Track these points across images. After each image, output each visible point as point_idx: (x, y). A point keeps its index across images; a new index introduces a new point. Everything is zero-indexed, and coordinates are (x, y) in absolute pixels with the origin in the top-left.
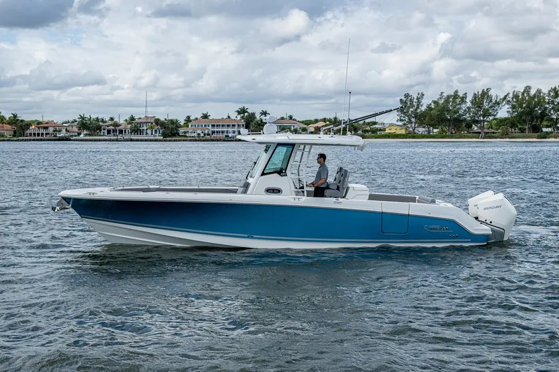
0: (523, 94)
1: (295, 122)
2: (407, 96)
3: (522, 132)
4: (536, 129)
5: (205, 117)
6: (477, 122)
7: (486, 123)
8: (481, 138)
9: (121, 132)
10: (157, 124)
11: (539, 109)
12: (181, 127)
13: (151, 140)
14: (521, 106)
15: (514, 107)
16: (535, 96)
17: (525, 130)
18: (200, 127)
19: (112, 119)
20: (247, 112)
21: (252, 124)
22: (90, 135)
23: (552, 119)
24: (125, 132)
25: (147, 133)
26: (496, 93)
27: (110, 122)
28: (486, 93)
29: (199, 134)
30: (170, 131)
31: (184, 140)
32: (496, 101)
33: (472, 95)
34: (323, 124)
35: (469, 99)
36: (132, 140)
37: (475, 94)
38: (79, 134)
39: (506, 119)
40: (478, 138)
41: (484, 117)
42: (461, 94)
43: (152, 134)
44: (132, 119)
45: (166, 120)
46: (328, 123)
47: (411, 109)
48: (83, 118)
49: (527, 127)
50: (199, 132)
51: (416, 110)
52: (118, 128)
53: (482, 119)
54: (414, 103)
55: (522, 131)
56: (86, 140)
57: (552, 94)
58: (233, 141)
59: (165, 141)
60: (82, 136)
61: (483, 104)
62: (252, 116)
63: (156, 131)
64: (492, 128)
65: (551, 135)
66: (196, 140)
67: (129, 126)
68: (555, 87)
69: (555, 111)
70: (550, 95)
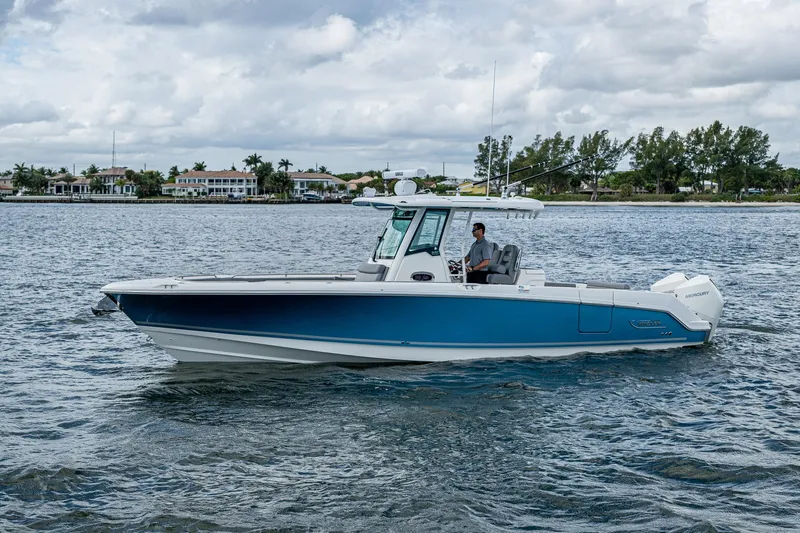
0: (652, 138)
1: (329, 176)
2: (487, 140)
3: (651, 192)
4: (670, 188)
5: (200, 168)
6: (588, 178)
7: (600, 179)
8: (593, 200)
9: (76, 189)
10: (129, 178)
11: (675, 160)
12: (164, 182)
13: (121, 202)
14: (649, 155)
15: (638, 157)
16: (668, 141)
17: (655, 189)
18: (192, 183)
19: (63, 171)
20: (260, 162)
21: (268, 179)
22: (31, 193)
23: (693, 174)
24: (83, 189)
25: (114, 192)
26: (616, 138)
27: (61, 176)
28: (600, 137)
29: (190, 193)
30: (148, 188)
31: (168, 202)
32: (615, 148)
33: (581, 140)
34: (369, 179)
35: (576, 145)
36: (92, 201)
37: (585, 138)
38: (15, 192)
39: (628, 174)
40: (589, 200)
41: (597, 171)
42: (565, 138)
43: (122, 193)
44: (93, 170)
45: (142, 172)
46: (376, 178)
47: (495, 159)
48: (20, 169)
49: (657, 185)
50: (191, 189)
51: (502, 160)
52: (72, 184)
53: (594, 173)
54: (499, 151)
55: (651, 190)
56: (26, 201)
57: (693, 139)
58: (239, 203)
59: (140, 202)
60: (19, 195)
61: (596, 152)
62: (267, 167)
63: (128, 189)
64: (608, 186)
65: (690, 197)
66: (185, 202)
67: (89, 181)
68: (697, 130)
69: (697, 163)
70: (690, 139)
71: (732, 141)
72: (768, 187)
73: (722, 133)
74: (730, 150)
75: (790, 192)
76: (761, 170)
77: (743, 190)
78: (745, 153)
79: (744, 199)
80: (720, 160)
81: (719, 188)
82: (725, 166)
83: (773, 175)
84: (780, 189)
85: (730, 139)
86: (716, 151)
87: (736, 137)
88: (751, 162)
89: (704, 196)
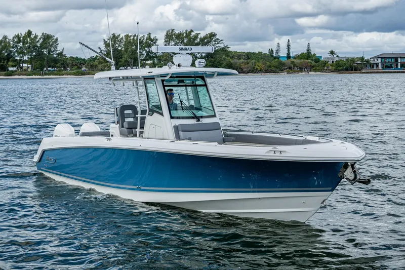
4: (3, 69)
11: (6, 52)
16: (2, 41)
23: (16, 60)
65: (15, 73)
68: (18, 34)
69: (19, 54)
70: (14, 40)
71: (38, 41)
72: (59, 67)
73: (32, 36)
74: (37, 47)
75: (71, 70)
76: (55, 58)
77: (45, 69)
78: (46, 48)
79: (46, 74)
80: (32, 52)
81: (32, 68)
82: (35, 56)
83: (61, 60)
84: (65, 68)
85: (37, 40)
86: (29, 47)
87: (40, 39)
88: (49, 53)
89: (24, 72)
